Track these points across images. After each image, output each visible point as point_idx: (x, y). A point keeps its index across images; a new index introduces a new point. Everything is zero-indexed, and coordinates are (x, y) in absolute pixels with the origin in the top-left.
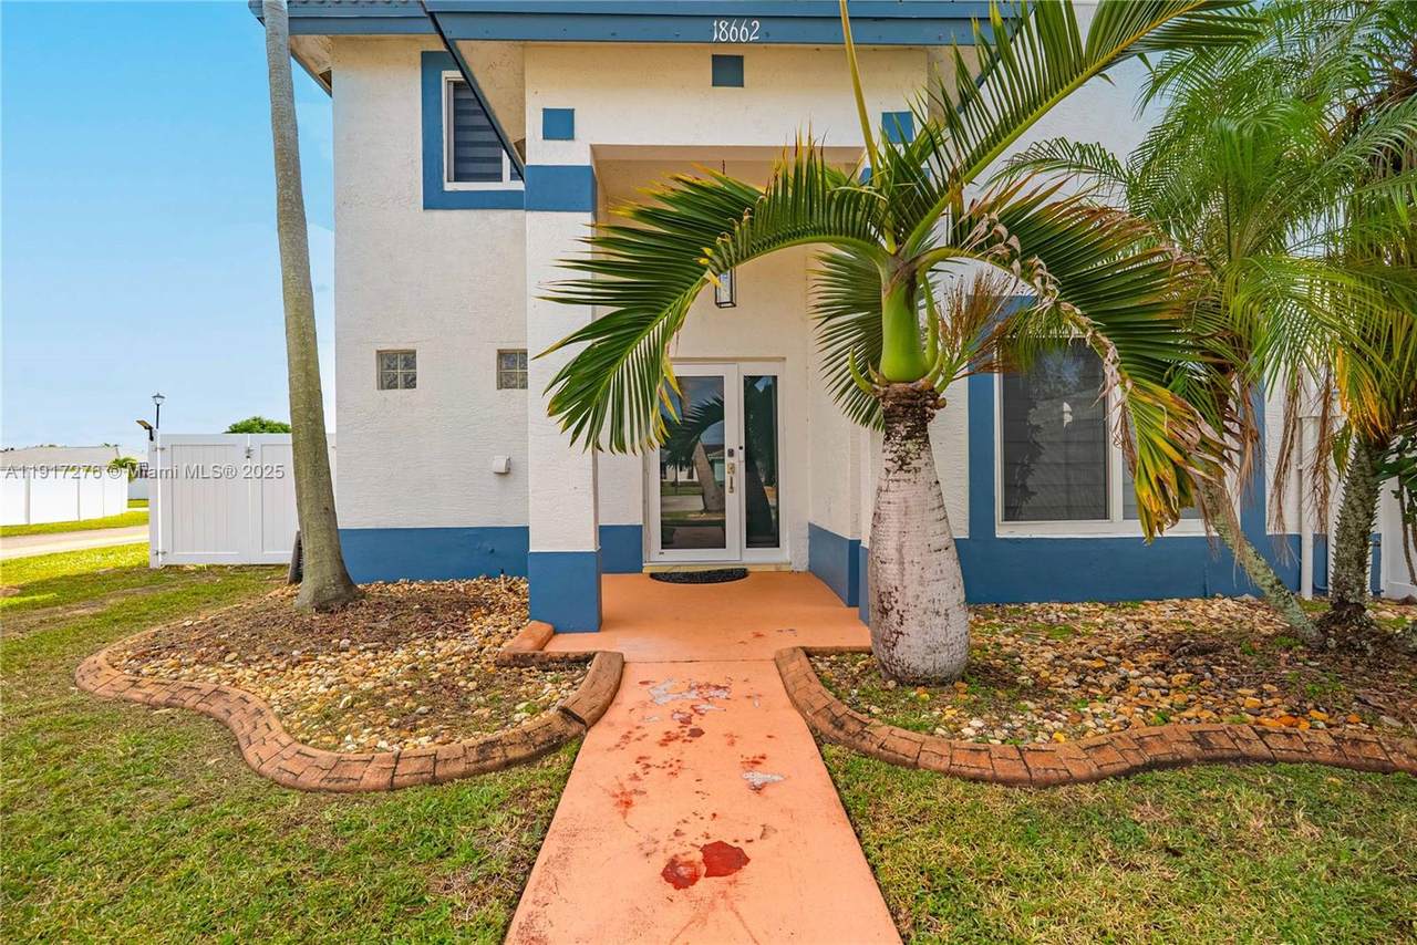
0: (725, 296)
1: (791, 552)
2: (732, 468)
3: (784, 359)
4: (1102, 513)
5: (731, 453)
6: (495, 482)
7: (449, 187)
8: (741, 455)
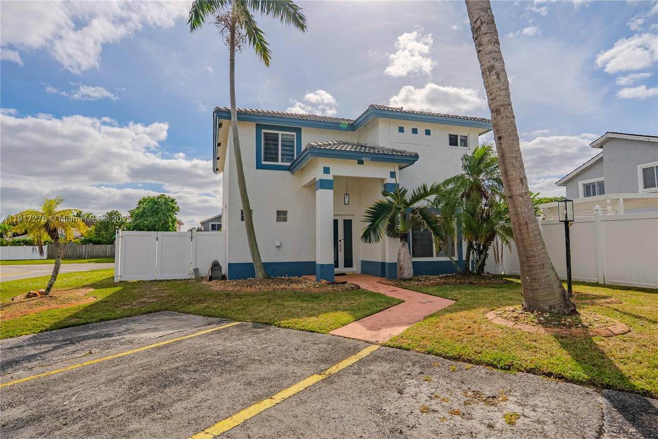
0: (347, 202)
1: (356, 268)
2: (340, 245)
3: (354, 215)
4: (432, 256)
5: (340, 241)
6: (276, 248)
7: (263, 163)
8: (343, 241)
